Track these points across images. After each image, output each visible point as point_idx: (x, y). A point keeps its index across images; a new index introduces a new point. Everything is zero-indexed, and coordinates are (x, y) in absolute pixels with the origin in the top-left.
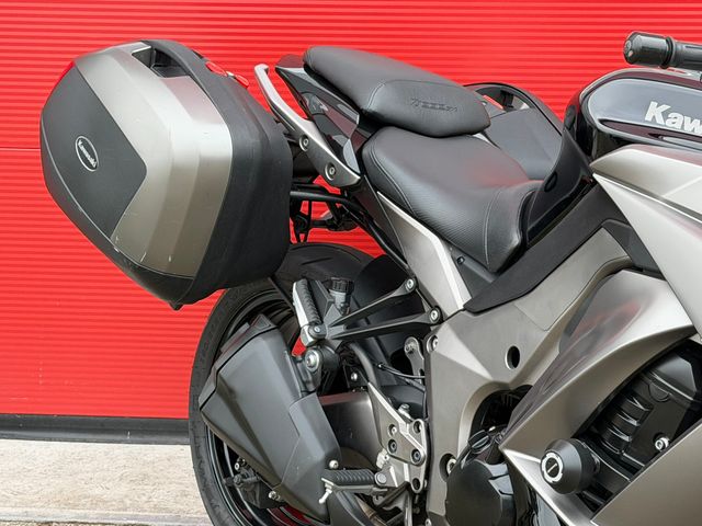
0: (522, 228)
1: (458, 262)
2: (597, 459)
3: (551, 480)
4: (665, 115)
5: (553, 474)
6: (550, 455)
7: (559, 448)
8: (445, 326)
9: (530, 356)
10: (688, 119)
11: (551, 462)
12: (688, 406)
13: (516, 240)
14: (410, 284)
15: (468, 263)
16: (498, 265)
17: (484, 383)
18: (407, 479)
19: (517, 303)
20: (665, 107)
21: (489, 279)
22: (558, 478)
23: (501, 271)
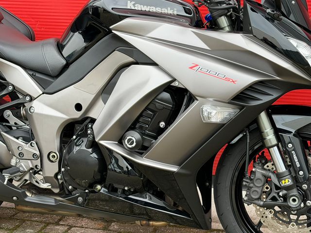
3: (130, 146)
4: (134, 5)
5: (131, 144)
6: (130, 138)
7: (132, 134)
8: (35, 102)
9: (86, 107)
10: (142, 6)
11: (130, 140)
12: (170, 109)
14: (11, 88)
15: (38, 75)
18: (31, 166)
20: (133, 3)
21: (52, 80)
22: (134, 145)
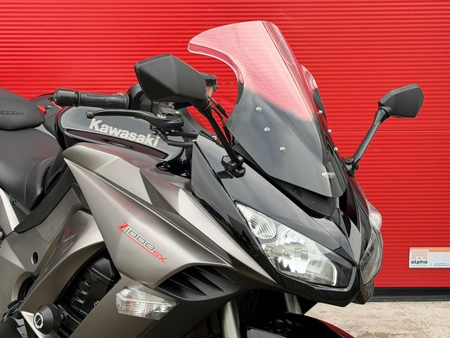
0: (43, 185)
1: (13, 204)
2: (66, 314)
3: (38, 327)
4: (100, 126)
5: (39, 324)
6: (38, 314)
7: (42, 310)
8: (5, 240)
9: (42, 257)
10: (111, 128)
11: (38, 317)
12: (108, 283)
13: (39, 192)
15: (18, 205)
16: (31, 206)
17: (22, 273)
19: (37, 228)
20: (100, 121)
21: (28, 213)
22: (41, 327)
23: (32, 209)
